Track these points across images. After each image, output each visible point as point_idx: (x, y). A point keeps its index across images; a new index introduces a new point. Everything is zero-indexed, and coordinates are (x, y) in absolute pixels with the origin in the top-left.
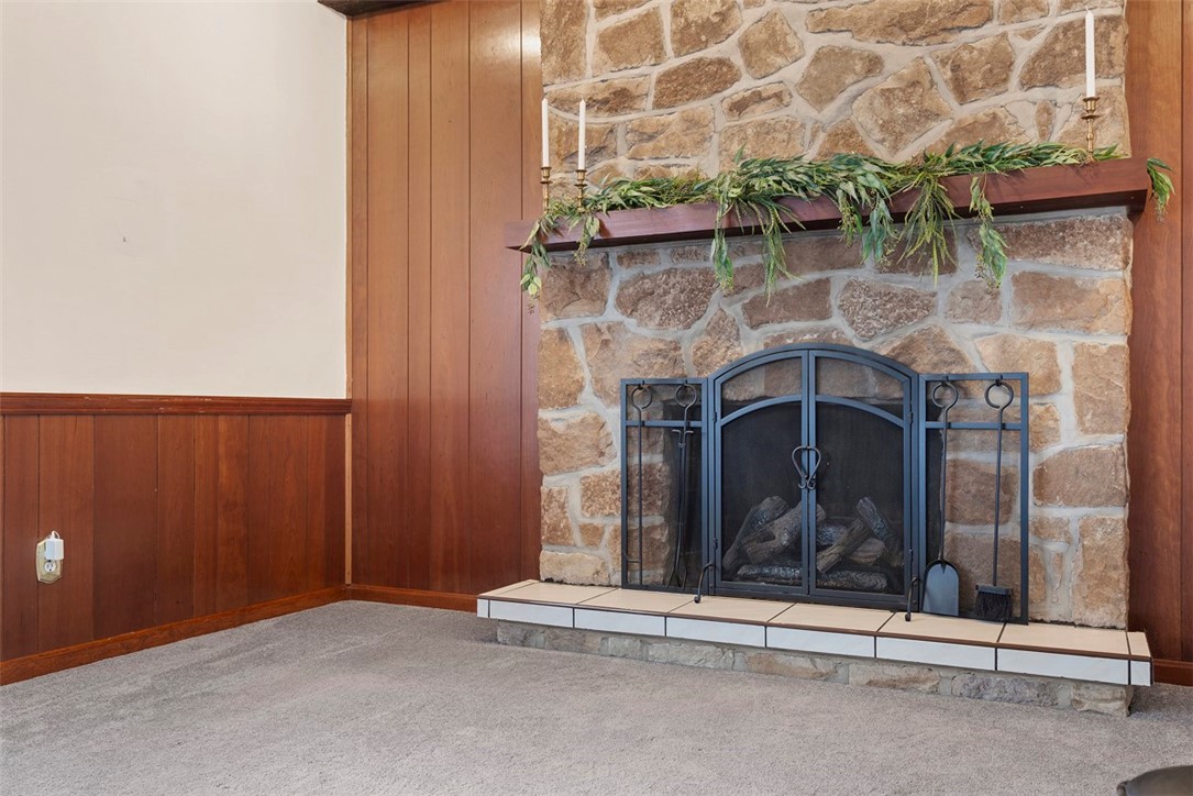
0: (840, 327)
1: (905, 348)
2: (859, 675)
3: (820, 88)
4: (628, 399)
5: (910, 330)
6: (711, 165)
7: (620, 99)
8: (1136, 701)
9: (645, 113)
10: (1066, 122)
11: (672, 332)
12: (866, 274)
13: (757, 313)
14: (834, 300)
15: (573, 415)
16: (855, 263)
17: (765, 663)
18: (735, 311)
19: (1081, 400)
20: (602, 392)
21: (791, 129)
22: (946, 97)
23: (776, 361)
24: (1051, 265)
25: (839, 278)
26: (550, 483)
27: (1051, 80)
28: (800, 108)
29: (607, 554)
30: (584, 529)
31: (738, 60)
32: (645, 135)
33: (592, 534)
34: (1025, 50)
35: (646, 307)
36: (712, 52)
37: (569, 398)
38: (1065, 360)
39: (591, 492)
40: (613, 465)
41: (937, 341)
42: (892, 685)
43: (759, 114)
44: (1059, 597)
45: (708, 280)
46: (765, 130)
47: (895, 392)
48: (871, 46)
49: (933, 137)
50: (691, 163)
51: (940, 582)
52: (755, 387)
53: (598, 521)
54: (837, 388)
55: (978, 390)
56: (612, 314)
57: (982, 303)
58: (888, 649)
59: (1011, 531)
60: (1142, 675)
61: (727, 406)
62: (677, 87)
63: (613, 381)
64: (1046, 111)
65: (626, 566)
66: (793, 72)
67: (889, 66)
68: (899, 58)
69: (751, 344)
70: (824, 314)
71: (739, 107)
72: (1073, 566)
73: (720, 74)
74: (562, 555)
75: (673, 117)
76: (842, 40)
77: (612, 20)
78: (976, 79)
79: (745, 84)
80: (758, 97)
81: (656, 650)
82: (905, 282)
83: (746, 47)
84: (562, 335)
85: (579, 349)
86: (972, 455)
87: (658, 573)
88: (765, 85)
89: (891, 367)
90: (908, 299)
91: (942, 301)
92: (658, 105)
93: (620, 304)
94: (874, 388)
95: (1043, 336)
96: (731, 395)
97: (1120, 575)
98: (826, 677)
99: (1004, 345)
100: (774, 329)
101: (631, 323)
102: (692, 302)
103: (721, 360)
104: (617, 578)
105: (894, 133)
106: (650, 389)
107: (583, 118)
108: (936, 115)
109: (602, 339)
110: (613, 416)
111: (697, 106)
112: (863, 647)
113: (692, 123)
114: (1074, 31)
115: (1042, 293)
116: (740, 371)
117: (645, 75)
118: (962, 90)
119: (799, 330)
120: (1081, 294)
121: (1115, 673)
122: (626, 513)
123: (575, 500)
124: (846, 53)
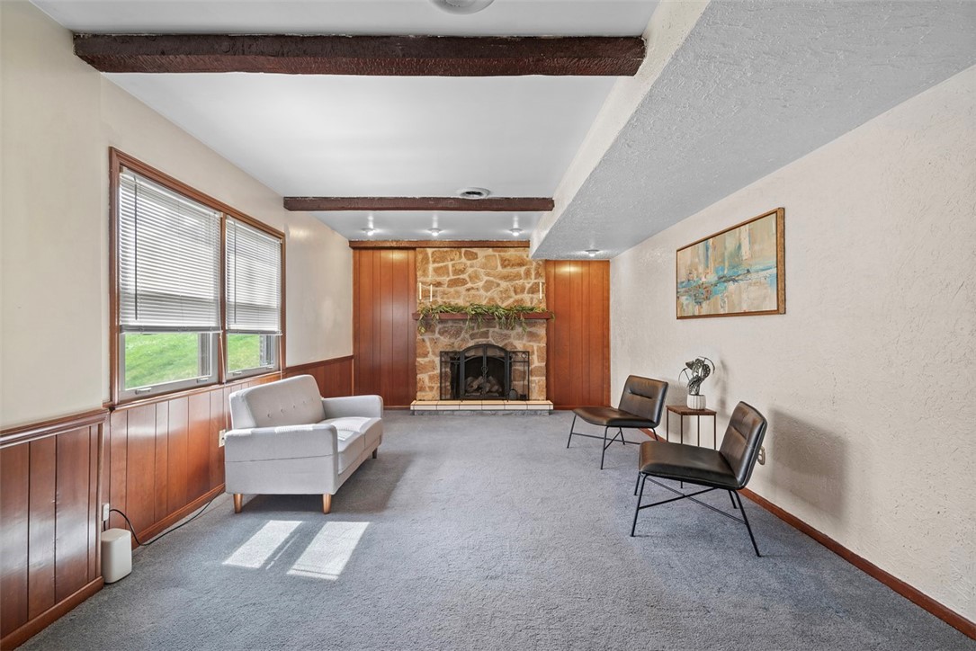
0: (491, 340)
1: (506, 345)
2: (502, 413)
3: (488, 287)
4: (441, 356)
5: (506, 341)
6: (461, 302)
7: (439, 284)
8: (550, 412)
9: (445, 288)
10: (535, 301)
11: (452, 340)
12: (497, 329)
13: (473, 336)
14: (490, 334)
15: (426, 359)
16: (495, 327)
17: (481, 413)
18: (467, 336)
19: (538, 356)
20: (434, 354)
21: (480, 296)
22: (513, 294)
23: (477, 347)
24: (533, 329)
25: (491, 330)
26: (419, 376)
27: (533, 293)
28: (482, 292)
29: (436, 393)
30: (429, 387)
31: (468, 279)
32: (444, 293)
33: (431, 388)
34: (528, 286)
35: (445, 334)
36: (461, 276)
37: (426, 355)
38: (535, 348)
39: (431, 378)
40: (437, 371)
41: (512, 344)
42: (507, 414)
43: (472, 292)
44: (534, 395)
45: (461, 329)
46: (474, 296)
47: (503, 354)
48: (498, 281)
49: (511, 300)
50: (457, 301)
51: (512, 393)
52: (472, 353)
53: (433, 385)
54: (490, 353)
55: (520, 355)
56: (437, 335)
57: (520, 337)
58: (507, 407)
59: (526, 382)
60: (552, 407)
61: (466, 358)
62: (453, 283)
63: (438, 351)
64: (532, 299)
65: (441, 396)
66: (481, 284)
67: (502, 286)
68: (504, 284)
69: (471, 344)
70: (488, 338)
71: (468, 290)
72: (537, 388)
73: (464, 282)
74: (423, 394)
75: (452, 290)
76: (491, 279)
77: (436, 265)
78: (519, 291)
79: (469, 285)
80: (473, 288)
81: (456, 413)
82: (505, 332)
83: (470, 277)
84: (423, 340)
85: (428, 344)
86: (519, 367)
87: (448, 397)
88: (473, 286)
89: (502, 349)
90: (505, 335)
91: (512, 336)
92: (448, 286)
93: (439, 333)
94: (498, 354)
95: (531, 343)
96: (467, 355)
97: (545, 390)
98: (494, 414)
99: (524, 345)
100: (477, 340)
101: (442, 338)
102: (458, 333)
103: (464, 347)
104: (438, 398)
105: (503, 300)
106: (447, 353)
107: (431, 288)
108: (511, 297)
109: (435, 342)
110: (437, 360)
111: (458, 288)
112: (502, 408)
113: (457, 292)
114: (538, 284)
115: (532, 336)
116: (469, 349)
117: (445, 279)
118: (516, 292)
119: (482, 341)
120: (538, 336)
121: (547, 408)
122: (441, 383)
123: (427, 380)
124: (492, 282)
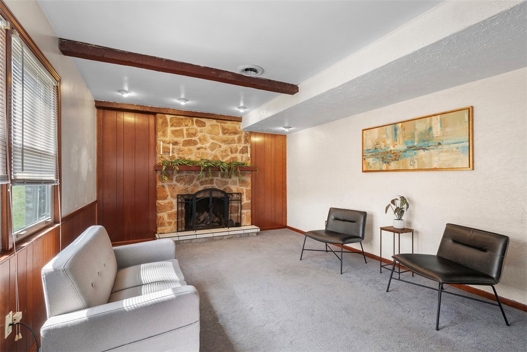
0: (215, 186)
1: (225, 189)
2: (228, 237)
3: (213, 147)
4: (178, 198)
5: (226, 186)
6: (193, 158)
7: (175, 143)
8: (258, 234)
9: (180, 146)
10: (244, 159)
11: (187, 186)
12: (219, 178)
13: (202, 183)
14: (214, 182)
15: (166, 201)
16: (218, 176)
17: (212, 239)
18: (198, 183)
19: (246, 196)
20: (172, 197)
21: (207, 154)
22: (229, 153)
23: (205, 190)
24: (243, 178)
25: (215, 178)
26: (159, 215)
27: (243, 153)
28: (209, 151)
29: (173, 227)
30: (168, 223)
31: (198, 141)
32: (180, 150)
33: (170, 223)
34: (240, 148)
35: (181, 181)
36: (194, 138)
37: (165, 198)
38: (245, 191)
39: (169, 216)
40: (175, 210)
41: (229, 188)
42: (230, 238)
43: (202, 150)
44: (243, 223)
45: (194, 177)
46: (203, 153)
47: (223, 196)
48: (220, 144)
49: (228, 158)
50: (189, 157)
51: (229, 223)
52: (201, 196)
53: (171, 221)
54: (215, 195)
55: (235, 196)
56: (174, 182)
57: (235, 183)
58: (231, 233)
59: (239, 215)
60: (259, 230)
61: (197, 199)
62: (187, 143)
63: (175, 194)
64: (242, 157)
65: (177, 229)
66: (208, 145)
67: (222, 147)
68: (224, 146)
69: (201, 188)
70: (213, 184)
71: (199, 149)
72: (245, 218)
73: (195, 143)
74: (163, 228)
75: (186, 148)
76: (215, 142)
77: (174, 128)
78: (233, 151)
79: (199, 145)
80: (202, 148)
82: (224, 180)
83: (200, 139)
84: (163, 186)
85: (167, 189)
86: (235, 204)
87: (183, 229)
88: (202, 146)
89: (223, 192)
90: (225, 182)
91: (229, 183)
92: (183, 145)
93: (176, 181)
94: (220, 195)
95: (242, 188)
96: (197, 196)
97: (250, 219)
98: (221, 239)
99: (237, 189)
100: (205, 186)
101: (178, 184)
102: (191, 181)
103: (195, 191)
104: (176, 230)
105: (223, 157)
106: (182, 196)
107: (171, 146)
108: (228, 155)
109: (173, 187)
110: (175, 201)
111: (191, 147)
112: (227, 233)
113: (190, 150)
114: (247, 148)
115: (243, 182)
116: (199, 192)
117: (181, 140)
118: (232, 152)
119: (209, 186)
120: (247, 182)
121: (256, 231)
122: (178, 219)
123: (166, 217)
124: (216, 144)
